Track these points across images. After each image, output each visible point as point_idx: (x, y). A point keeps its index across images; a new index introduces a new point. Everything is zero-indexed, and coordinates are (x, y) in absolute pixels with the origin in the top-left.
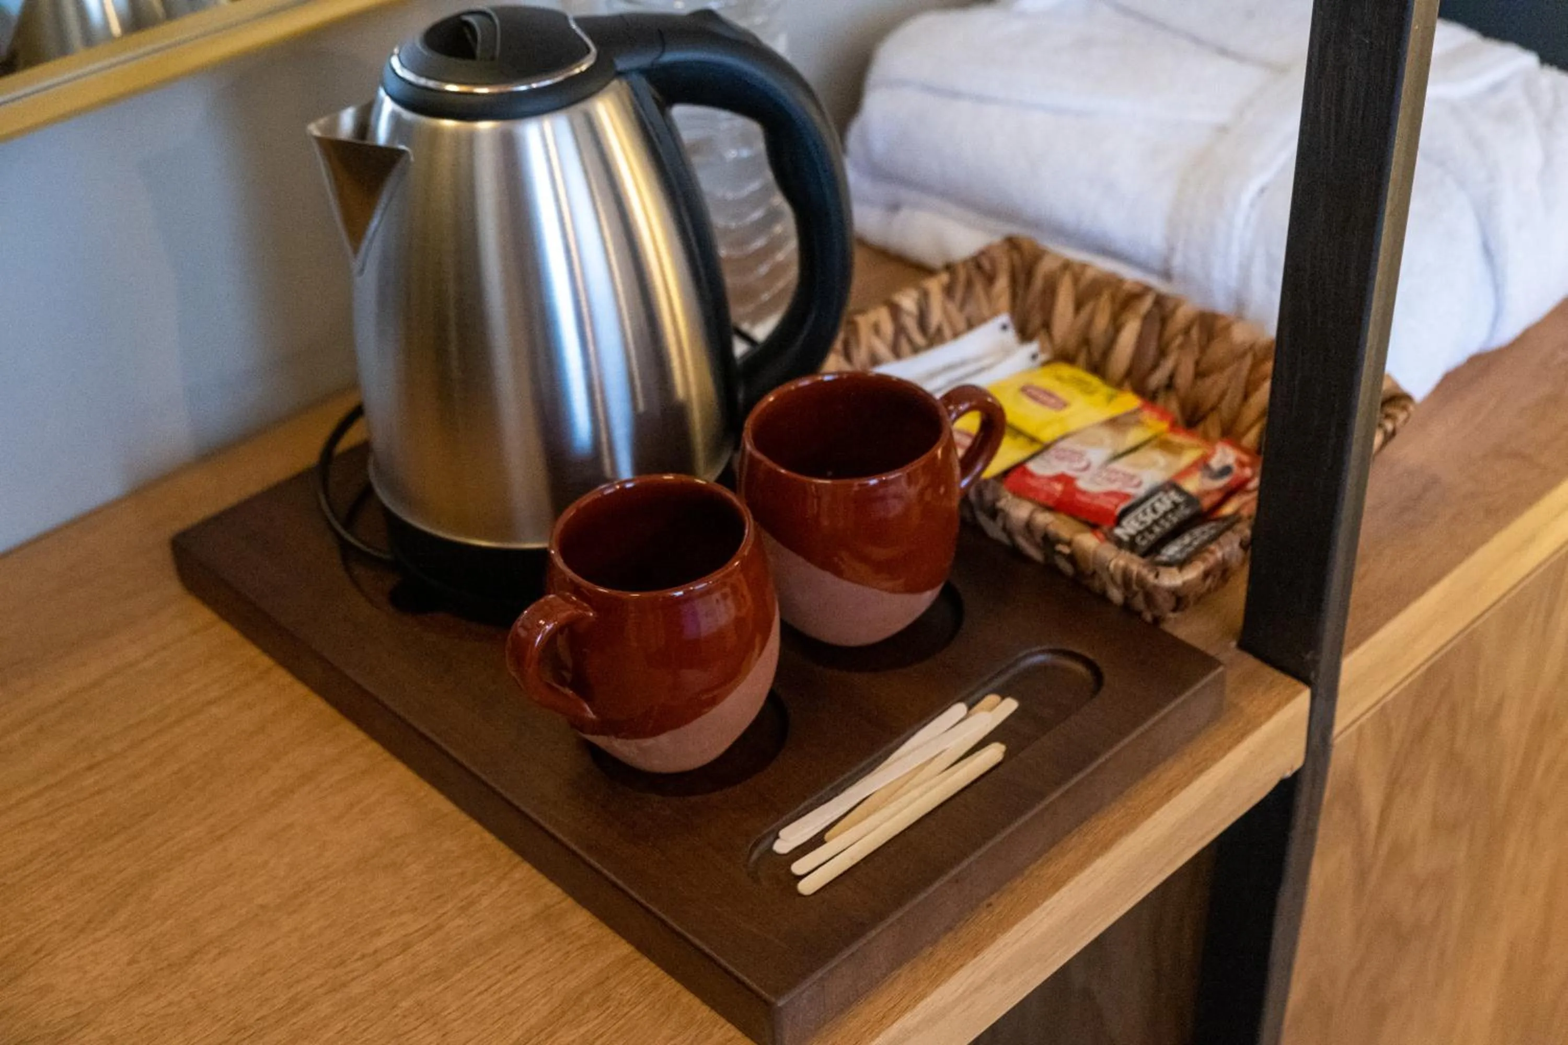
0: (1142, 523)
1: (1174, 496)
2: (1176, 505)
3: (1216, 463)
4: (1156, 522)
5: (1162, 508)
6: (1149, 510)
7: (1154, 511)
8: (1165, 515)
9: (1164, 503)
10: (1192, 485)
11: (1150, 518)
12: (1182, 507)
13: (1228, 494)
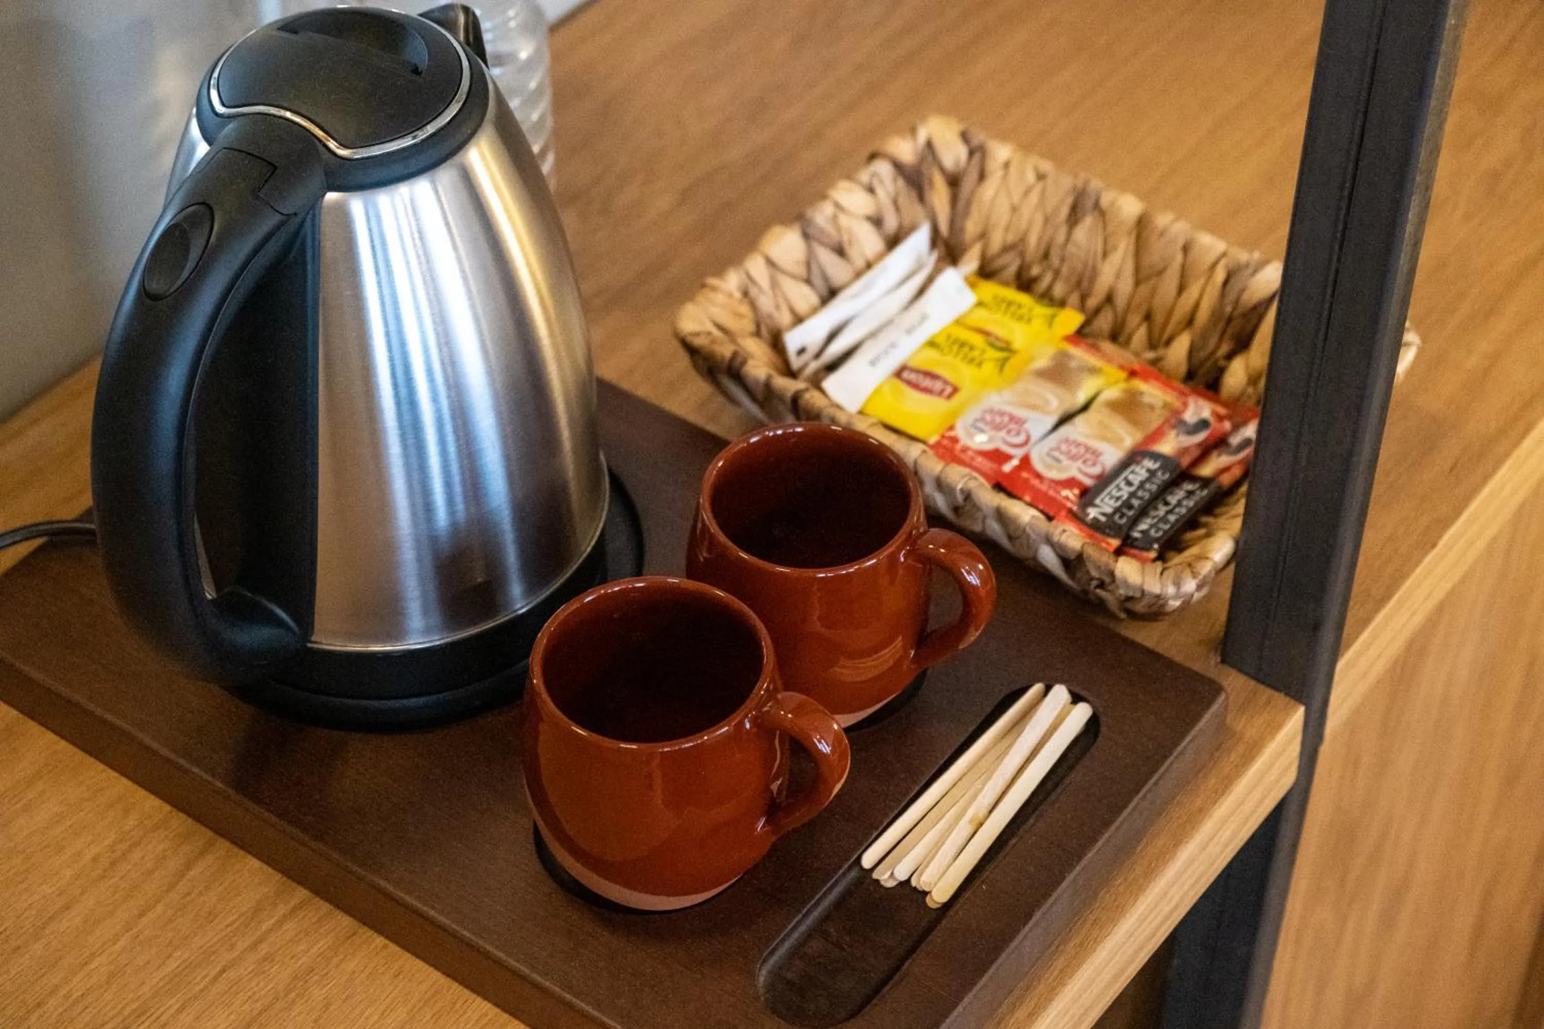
0: (1118, 499)
1: (1149, 464)
2: (1152, 473)
3: (1190, 416)
4: (1132, 495)
5: (1136, 480)
6: (1123, 485)
7: (1129, 484)
8: (1142, 485)
9: (1138, 474)
10: (1168, 446)
11: (1125, 492)
12: (1159, 474)
13: (1206, 451)
